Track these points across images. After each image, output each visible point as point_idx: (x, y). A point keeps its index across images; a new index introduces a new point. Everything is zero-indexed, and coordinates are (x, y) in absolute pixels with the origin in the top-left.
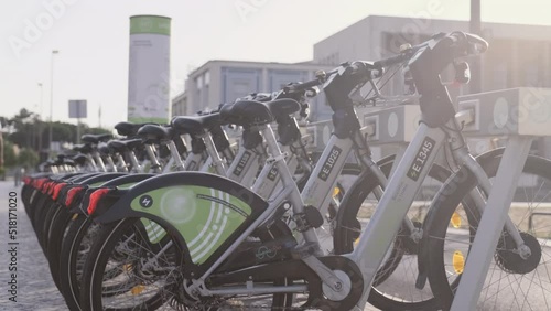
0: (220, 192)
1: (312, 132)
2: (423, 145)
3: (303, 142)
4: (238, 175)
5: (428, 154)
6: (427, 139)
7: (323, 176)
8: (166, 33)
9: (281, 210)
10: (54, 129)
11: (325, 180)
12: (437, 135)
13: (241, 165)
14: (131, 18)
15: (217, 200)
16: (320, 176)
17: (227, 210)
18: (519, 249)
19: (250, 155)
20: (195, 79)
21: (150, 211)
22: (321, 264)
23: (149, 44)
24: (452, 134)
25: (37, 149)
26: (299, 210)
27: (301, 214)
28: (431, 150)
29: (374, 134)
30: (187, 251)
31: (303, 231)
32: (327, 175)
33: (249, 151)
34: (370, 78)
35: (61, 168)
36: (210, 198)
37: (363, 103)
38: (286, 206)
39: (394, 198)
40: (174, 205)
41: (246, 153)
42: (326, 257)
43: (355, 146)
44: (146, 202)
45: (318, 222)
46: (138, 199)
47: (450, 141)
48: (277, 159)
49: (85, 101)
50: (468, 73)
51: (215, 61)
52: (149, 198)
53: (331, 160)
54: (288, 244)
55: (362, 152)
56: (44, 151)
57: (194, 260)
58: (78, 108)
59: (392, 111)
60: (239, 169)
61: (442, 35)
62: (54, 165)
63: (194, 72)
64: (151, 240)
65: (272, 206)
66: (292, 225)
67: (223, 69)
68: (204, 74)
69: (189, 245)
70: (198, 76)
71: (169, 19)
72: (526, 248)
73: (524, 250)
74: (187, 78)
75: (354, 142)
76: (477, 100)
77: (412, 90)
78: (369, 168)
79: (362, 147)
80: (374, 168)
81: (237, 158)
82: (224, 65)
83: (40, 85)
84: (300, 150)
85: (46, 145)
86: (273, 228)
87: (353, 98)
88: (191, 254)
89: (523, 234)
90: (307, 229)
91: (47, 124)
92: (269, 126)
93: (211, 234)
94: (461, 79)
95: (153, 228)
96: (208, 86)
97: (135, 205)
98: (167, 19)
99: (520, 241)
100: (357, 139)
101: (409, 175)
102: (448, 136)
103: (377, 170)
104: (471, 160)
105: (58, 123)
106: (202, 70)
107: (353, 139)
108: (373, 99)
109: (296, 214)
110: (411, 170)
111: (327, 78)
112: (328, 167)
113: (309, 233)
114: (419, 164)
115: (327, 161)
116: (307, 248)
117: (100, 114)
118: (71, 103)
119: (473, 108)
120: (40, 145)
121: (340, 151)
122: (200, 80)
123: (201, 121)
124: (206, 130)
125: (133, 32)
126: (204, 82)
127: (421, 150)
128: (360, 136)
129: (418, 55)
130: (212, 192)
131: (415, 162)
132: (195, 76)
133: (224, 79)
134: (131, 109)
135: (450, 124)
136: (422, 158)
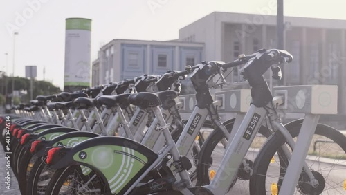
0: (129, 149)
1: (182, 101)
2: (253, 118)
3: (177, 107)
4: (136, 125)
5: (256, 123)
6: (256, 114)
7: (190, 132)
8: (88, 29)
9: (166, 160)
10: (15, 81)
11: (191, 134)
12: (261, 111)
13: (138, 119)
14: (66, 19)
15: (126, 154)
16: (188, 132)
17: (133, 160)
18: (312, 181)
19: (143, 113)
20: (105, 51)
21: (85, 161)
22: (191, 193)
23: (78, 36)
24: (271, 111)
25: (4, 94)
26: (177, 159)
27: (178, 161)
28: (258, 121)
29: (222, 106)
30: (108, 186)
31: (179, 172)
32: (193, 132)
33: (143, 111)
34: (219, 72)
35: (22, 111)
36: (122, 153)
37: (215, 86)
38: (169, 157)
39: (235, 151)
40: (100, 157)
41: (141, 111)
42: (194, 188)
43: (210, 113)
44: (83, 155)
45: (189, 166)
46: (77, 154)
47: (269, 115)
48: (164, 128)
49: (36, 67)
50: (280, 74)
51: (117, 40)
52: (84, 153)
53: (195, 122)
54: (171, 180)
55: (214, 117)
56: (9, 96)
57: (112, 192)
58: (31, 70)
59: (232, 92)
60: (136, 122)
61: (265, 50)
62: (17, 109)
63: (105, 46)
64: (84, 173)
65: (160, 157)
66: (172, 168)
67: (122, 44)
68: (110, 47)
69: (109, 182)
70: (107, 49)
71: (91, 20)
72: (316, 180)
73: (314, 182)
74: (99, 50)
75: (210, 111)
76: (286, 91)
77: (245, 78)
78: (218, 127)
79: (214, 113)
80: (221, 127)
81: (135, 115)
82: (122, 42)
83: (7, 54)
84: (175, 112)
85: (10, 91)
86: (161, 171)
87: (208, 83)
88: (111, 187)
89: (314, 173)
90: (182, 171)
91: (10, 78)
92: (158, 107)
93: (123, 175)
94: (276, 77)
95: (86, 169)
96: (112, 55)
97: (76, 157)
98: (89, 21)
99: (312, 177)
100: (211, 109)
101: (244, 136)
102: (268, 113)
103: (223, 128)
104: (282, 126)
105: (17, 77)
106: (109, 45)
107: (208, 109)
108: (221, 85)
109: (175, 161)
110: (245, 134)
111: (193, 71)
112: (193, 127)
113: (183, 173)
114: (250, 130)
115: (192, 123)
116: (182, 184)
117: (44, 72)
118: (27, 67)
119: (284, 95)
120: (6, 91)
121: (201, 116)
122: (108, 52)
123: (115, 99)
124: (118, 104)
125: (68, 28)
126: (110, 52)
127: (252, 121)
128: (213, 107)
129: (250, 62)
130: (124, 149)
131: (248, 128)
132: (104, 49)
133: (123, 51)
134: (66, 77)
135: (269, 105)
136: (252, 126)
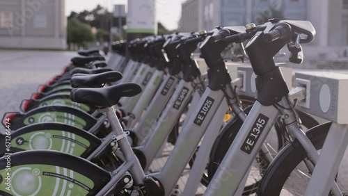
2: (256, 122)
5: (262, 129)
6: (261, 116)
7: (198, 121)
11: (200, 124)
13: (167, 87)
15: (61, 176)
16: (195, 121)
17: (71, 185)
19: (173, 79)
24: (285, 112)
28: (264, 126)
29: (242, 87)
32: (202, 121)
41: (171, 78)
43: (226, 97)
47: (283, 117)
49: (124, 6)
50: (301, 55)
53: (205, 109)
55: (232, 101)
58: (120, 10)
75: (226, 94)
76: (309, 80)
79: (233, 96)
80: (240, 114)
87: (224, 56)
101: (243, 148)
102: (281, 113)
103: (244, 116)
104: (302, 134)
107: (224, 91)
110: (245, 144)
114: (252, 139)
115: (201, 109)
118: (115, 6)
119: (306, 86)
121: (213, 101)
127: (255, 126)
128: (231, 87)
131: (249, 136)
135: (283, 102)
136: (255, 133)
